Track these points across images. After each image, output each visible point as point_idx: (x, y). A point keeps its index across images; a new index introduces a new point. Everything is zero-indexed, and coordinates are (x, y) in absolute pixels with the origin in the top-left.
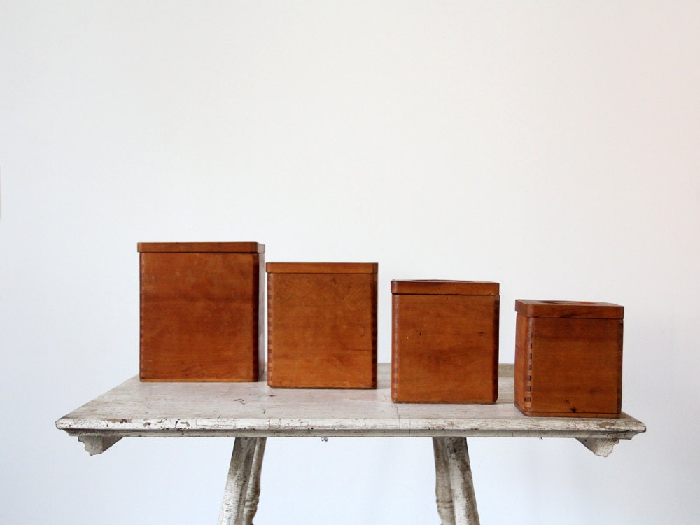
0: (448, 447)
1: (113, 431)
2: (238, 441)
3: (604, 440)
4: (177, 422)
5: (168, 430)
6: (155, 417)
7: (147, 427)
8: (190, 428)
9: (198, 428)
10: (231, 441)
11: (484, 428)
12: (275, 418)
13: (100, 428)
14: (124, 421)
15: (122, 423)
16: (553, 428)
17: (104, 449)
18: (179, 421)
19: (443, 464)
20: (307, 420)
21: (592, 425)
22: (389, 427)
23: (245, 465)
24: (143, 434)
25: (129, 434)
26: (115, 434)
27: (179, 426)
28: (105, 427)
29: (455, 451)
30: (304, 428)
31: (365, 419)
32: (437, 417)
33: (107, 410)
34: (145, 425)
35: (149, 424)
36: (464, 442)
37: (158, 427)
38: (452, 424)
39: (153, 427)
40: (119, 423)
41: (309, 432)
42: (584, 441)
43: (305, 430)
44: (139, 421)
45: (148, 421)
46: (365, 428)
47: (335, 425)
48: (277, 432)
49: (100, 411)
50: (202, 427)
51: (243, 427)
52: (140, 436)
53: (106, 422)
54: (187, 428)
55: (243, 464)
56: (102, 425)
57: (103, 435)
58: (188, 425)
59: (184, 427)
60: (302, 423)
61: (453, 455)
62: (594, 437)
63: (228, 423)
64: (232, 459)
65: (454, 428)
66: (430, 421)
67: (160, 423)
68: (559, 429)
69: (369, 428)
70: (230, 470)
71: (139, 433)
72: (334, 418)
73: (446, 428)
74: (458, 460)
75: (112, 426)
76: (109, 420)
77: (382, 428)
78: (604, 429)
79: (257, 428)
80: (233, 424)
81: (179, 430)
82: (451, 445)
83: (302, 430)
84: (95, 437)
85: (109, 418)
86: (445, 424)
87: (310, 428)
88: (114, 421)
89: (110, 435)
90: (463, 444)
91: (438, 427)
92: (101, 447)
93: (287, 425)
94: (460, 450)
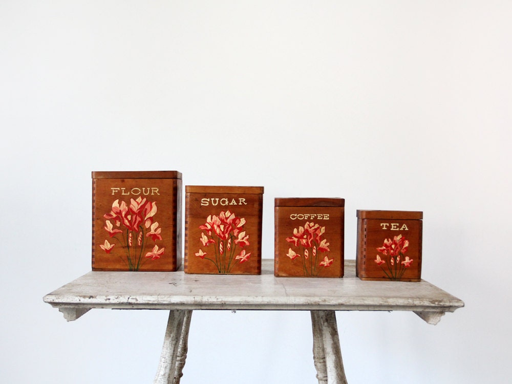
0: (322, 318)
1: (84, 304)
2: (172, 312)
3: (434, 313)
4: (129, 298)
5: (122, 304)
6: (113, 295)
7: (108, 302)
8: (138, 302)
9: (144, 302)
10: (167, 313)
11: (348, 304)
12: (198, 295)
13: (74, 302)
14: (91, 297)
15: (90, 298)
16: (398, 304)
17: (77, 317)
18: (131, 298)
19: (318, 331)
20: (222, 297)
21: (426, 302)
22: (280, 303)
23: (177, 330)
24: (104, 306)
25: (95, 306)
26: (85, 306)
27: (130, 301)
28: (77, 301)
29: (327, 320)
30: (219, 303)
31: (262, 297)
32: (314, 295)
33: (79, 289)
34: (106, 300)
35: (109, 299)
36: (333, 314)
37: (116, 301)
38: (325, 301)
39: (112, 301)
40: (88, 298)
41: (223, 306)
42: (419, 314)
43: (220, 304)
44: (101, 297)
45: (108, 297)
46: (263, 303)
47: (242, 300)
48: (201, 306)
49: (74, 290)
50: (147, 302)
51: (175, 302)
52: (103, 308)
53: (79, 297)
54: (136, 302)
55: (175, 329)
56: (76, 300)
57: (76, 307)
58: (137, 300)
59: (133, 301)
60: (217, 299)
61: (326, 324)
62: (427, 310)
63: (165, 299)
64: (168, 325)
65: (327, 303)
66: (309, 298)
67: (117, 298)
68: (402, 304)
69: (266, 303)
70: (166, 333)
71: (102, 305)
72: (240, 296)
73: (321, 303)
74: (329, 327)
75: (83, 300)
76: (81, 296)
77: (274, 303)
78: (434, 305)
79: (186, 303)
80: (169, 299)
81: (130, 304)
82: (325, 316)
83: (217, 304)
84: (70, 308)
85: (80, 295)
86: (320, 300)
87: (223, 302)
88: (84, 297)
89: (81, 307)
90: (333, 316)
91: (315, 302)
92: (75, 316)
93: (207, 301)
94: (331, 320)
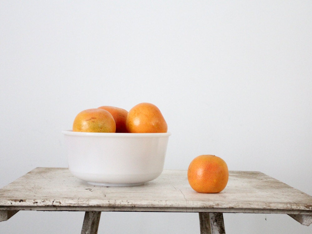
0: (212, 218)
1: (15, 207)
2: (87, 214)
3: (308, 215)
4: (53, 202)
5: (48, 206)
6: (40, 199)
7: (35, 205)
8: (61, 205)
9: (66, 205)
10: (83, 214)
11: (237, 207)
12: (112, 199)
13: (7, 205)
15: (20, 202)
16: (278, 208)
17: (9, 218)
18: (55, 201)
19: (205, 229)
20: (132, 201)
21: (301, 207)
22: (180, 206)
23: (91, 228)
24: (32, 209)
25: (24, 209)
26: (16, 209)
27: (55, 204)
28: (10, 204)
29: (216, 221)
30: (130, 206)
31: (166, 201)
32: (209, 200)
33: (10, 194)
34: (34, 203)
35: (37, 203)
36: (221, 215)
37: (42, 204)
38: (218, 205)
39: (39, 204)
40: (18, 202)
41: (133, 208)
42: (293, 216)
44: (30, 201)
45: (36, 201)
46: (166, 206)
47: (148, 204)
48: (113, 208)
49: (6, 194)
50: (69, 205)
51: (93, 205)
52: (31, 210)
53: (11, 201)
54: (59, 205)
55: (90, 227)
56: (9, 203)
57: (8, 209)
58: (60, 203)
59: (57, 204)
60: (128, 202)
61: (215, 223)
62: (302, 213)
63: (84, 202)
64: (83, 225)
65: (220, 207)
66: (204, 202)
67: (43, 202)
68: (282, 208)
69: (169, 206)
70: (82, 231)
71: (30, 208)
72: (147, 200)
73: (215, 207)
74: (218, 226)
75: (14, 204)
76: (12, 200)
77: (176, 206)
78: (308, 209)
79: (101, 205)
80: (87, 203)
81: (54, 206)
82: (214, 218)
83: (128, 207)
84: (3, 210)
85: (12, 199)
86: (214, 204)
87: (133, 206)
88: (15, 201)
89: (13, 209)
90: (221, 217)
91: (210, 206)
92: (7, 216)
93: (120, 204)
94: (219, 220)
